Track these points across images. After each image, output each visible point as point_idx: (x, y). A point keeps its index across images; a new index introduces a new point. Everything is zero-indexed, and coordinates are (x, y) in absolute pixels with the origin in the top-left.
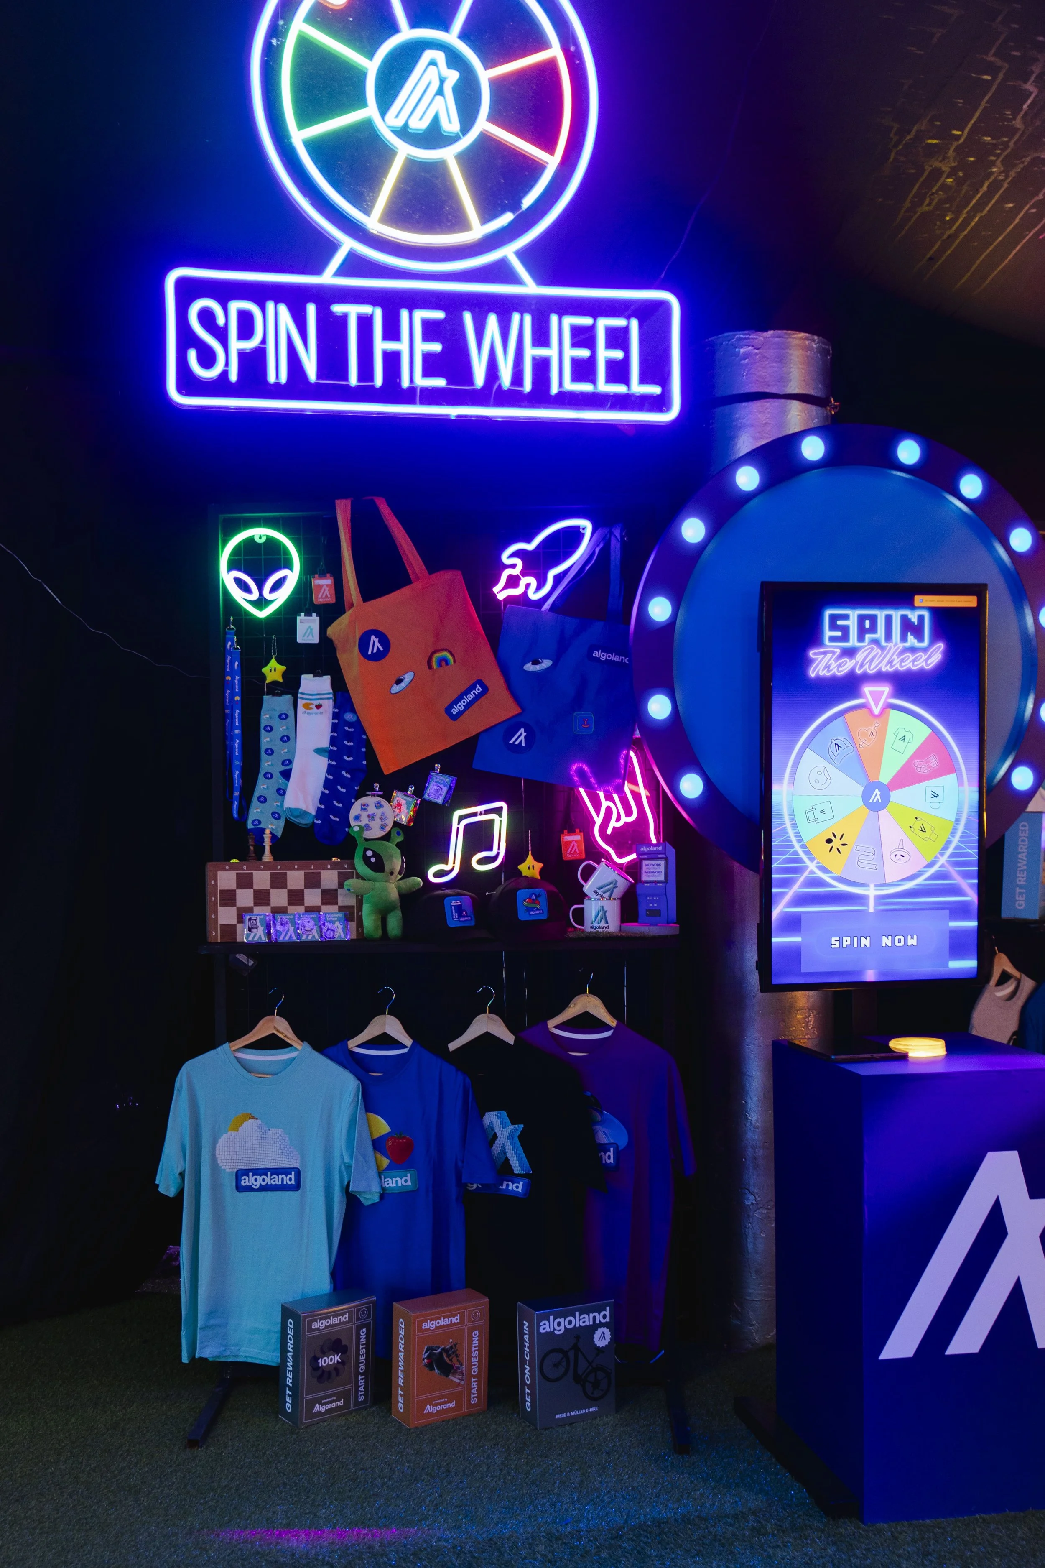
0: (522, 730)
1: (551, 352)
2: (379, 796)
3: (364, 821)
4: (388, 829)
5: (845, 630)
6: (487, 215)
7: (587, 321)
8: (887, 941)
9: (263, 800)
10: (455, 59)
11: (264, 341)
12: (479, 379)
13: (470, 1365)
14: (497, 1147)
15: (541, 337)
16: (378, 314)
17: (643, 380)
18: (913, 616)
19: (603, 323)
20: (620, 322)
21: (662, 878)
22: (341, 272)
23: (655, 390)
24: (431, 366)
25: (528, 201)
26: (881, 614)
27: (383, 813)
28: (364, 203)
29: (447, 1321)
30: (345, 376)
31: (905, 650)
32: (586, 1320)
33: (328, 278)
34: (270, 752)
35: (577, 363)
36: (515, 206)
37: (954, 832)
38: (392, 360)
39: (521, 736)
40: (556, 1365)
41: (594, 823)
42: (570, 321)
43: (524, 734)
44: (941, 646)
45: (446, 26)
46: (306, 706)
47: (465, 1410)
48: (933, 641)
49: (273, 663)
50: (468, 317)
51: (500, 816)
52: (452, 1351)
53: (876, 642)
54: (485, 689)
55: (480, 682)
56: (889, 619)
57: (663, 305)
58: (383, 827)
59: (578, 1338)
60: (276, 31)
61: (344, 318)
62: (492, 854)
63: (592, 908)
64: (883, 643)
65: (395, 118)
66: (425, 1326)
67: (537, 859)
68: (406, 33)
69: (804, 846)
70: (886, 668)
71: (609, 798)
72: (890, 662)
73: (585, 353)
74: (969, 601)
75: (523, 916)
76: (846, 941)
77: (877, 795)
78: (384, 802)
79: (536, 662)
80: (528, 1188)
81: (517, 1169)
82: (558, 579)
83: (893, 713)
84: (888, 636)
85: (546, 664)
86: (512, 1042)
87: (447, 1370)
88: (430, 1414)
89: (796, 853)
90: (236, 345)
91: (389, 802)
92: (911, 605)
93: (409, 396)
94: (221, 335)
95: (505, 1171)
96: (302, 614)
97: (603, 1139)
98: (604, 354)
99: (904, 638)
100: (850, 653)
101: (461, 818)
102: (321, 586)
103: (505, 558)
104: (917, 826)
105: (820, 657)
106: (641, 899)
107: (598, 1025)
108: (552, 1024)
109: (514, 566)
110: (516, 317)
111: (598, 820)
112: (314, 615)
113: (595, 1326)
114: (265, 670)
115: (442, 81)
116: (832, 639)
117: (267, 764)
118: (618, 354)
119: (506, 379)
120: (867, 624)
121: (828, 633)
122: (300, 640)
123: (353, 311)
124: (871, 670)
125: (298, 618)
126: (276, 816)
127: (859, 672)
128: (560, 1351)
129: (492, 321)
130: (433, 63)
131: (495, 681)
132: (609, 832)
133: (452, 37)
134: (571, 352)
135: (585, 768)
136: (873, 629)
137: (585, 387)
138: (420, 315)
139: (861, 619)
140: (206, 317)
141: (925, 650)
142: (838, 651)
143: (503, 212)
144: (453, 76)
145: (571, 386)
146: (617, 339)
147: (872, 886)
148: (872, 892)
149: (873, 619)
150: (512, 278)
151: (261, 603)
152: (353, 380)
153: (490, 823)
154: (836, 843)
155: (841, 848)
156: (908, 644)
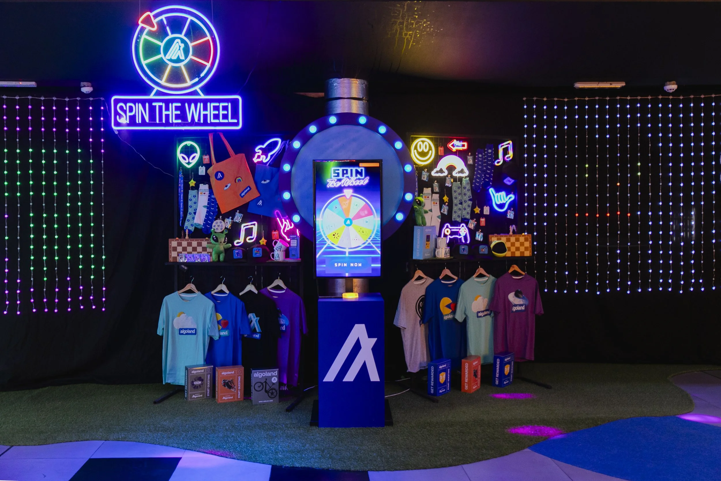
0: (261, 201)
1: (208, 112)
2: (221, 220)
3: (217, 227)
4: (223, 230)
5: (338, 174)
6: (192, 79)
7: (217, 104)
8: (352, 265)
9: (188, 221)
10: (183, 41)
11: (135, 113)
12: (189, 120)
13: (238, 387)
14: (252, 324)
15: (205, 109)
16: (164, 105)
17: (232, 118)
18: (359, 170)
19: (222, 104)
20: (226, 104)
21: (296, 245)
22: (155, 95)
23: (235, 121)
24: (177, 117)
25: (202, 75)
26: (349, 169)
27: (222, 225)
28: (160, 77)
29: (230, 373)
30: (156, 121)
31: (357, 179)
32: (269, 374)
33: (152, 96)
34: (191, 207)
35: (214, 115)
36: (199, 76)
37: (373, 233)
38: (167, 116)
39: (260, 203)
40: (259, 387)
41: (281, 228)
42: (213, 104)
43: (261, 202)
44: (368, 178)
45: (181, 33)
46: (201, 193)
47: (236, 400)
48: (366, 176)
49: (192, 181)
50: (186, 105)
51: (255, 226)
52: (232, 382)
53: (348, 177)
54: (250, 189)
55: (249, 187)
56: (351, 170)
57: (238, 100)
58: (221, 229)
59: (266, 379)
60: (138, 38)
61: (155, 106)
62: (252, 237)
63: (276, 253)
64: (350, 177)
65: (168, 56)
66: (223, 373)
67: (265, 239)
68: (171, 36)
69: (326, 236)
70: (351, 185)
71: (286, 221)
72: (352, 183)
73: (217, 112)
74: (377, 165)
75: (254, 256)
76: (339, 264)
77: (348, 222)
78: (222, 222)
79: (265, 181)
80: (261, 336)
81: (258, 331)
82: (272, 156)
83: (353, 198)
84: (352, 175)
85: (268, 181)
86: (257, 293)
87: (230, 387)
88: (224, 400)
89: (323, 239)
90: (129, 114)
91: (224, 221)
92: (358, 166)
93: (172, 125)
94: (125, 112)
95: (254, 331)
96: (200, 166)
97: (282, 323)
98: (222, 112)
99: (356, 176)
100: (340, 180)
101: (244, 226)
102: (205, 159)
103: (257, 150)
104: (361, 231)
105: (330, 181)
106: (290, 252)
107: (281, 288)
108: (268, 288)
109: (259, 152)
110: (199, 104)
111: (282, 227)
112: (204, 167)
113: (272, 376)
114: (190, 183)
115: (180, 47)
116: (334, 176)
117: (190, 210)
118: (225, 112)
119: (196, 120)
120: (345, 172)
122: (200, 174)
123: (157, 104)
124: (346, 185)
125: (199, 168)
126: (192, 225)
127: (342, 186)
128: (260, 382)
129: (193, 105)
130: (178, 42)
131: (253, 186)
132: (285, 231)
133: (182, 36)
134: (213, 112)
135: (279, 212)
136: (347, 173)
137: (217, 121)
138: (175, 104)
139: (343, 170)
140: (121, 108)
141: (363, 179)
142: (336, 180)
143: (196, 77)
144: (182, 45)
145: (213, 121)
146: (225, 108)
147: (347, 248)
148: (347, 251)
149: (347, 170)
150: (198, 94)
152: (158, 122)
153: (252, 228)
154: (336, 236)
155: (338, 237)
156: (357, 178)
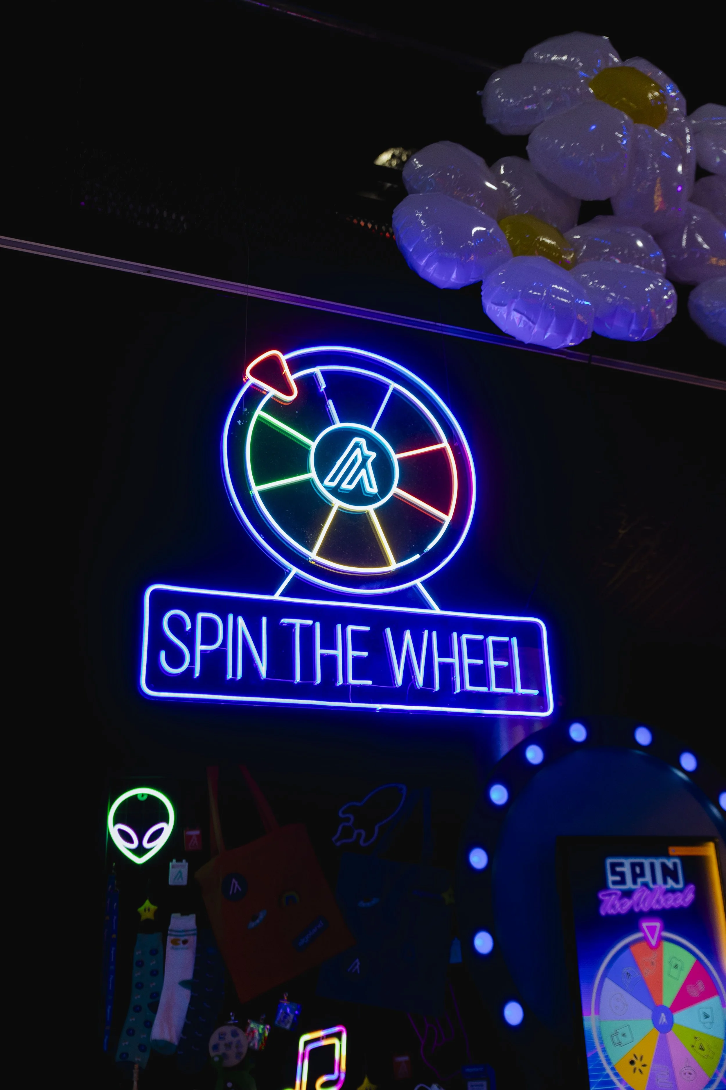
0: (357, 960)
1: (454, 661)
2: (234, 1024)
3: (222, 1049)
4: (243, 1057)
5: (622, 874)
6: (401, 554)
7: (479, 637)
9: (131, 1032)
10: (373, 444)
11: (225, 645)
12: (399, 680)
15: (445, 648)
16: (318, 627)
17: (524, 684)
18: (670, 864)
19: (491, 640)
20: (504, 639)
23: (535, 692)
24: (360, 669)
25: (432, 546)
26: (646, 862)
27: (239, 1042)
28: (307, 542)
30: (291, 676)
31: (667, 891)
33: (279, 596)
34: (140, 986)
35: (473, 669)
36: (421, 549)
38: (329, 663)
39: (356, 965)
41: (419, 1045)
42: (466, 637)
44: (690, 888)
45: (368, 421)
46: (175, 942)
48: (686, 883)
49: (147, 904)
50: (388, 632)
51: (340, 1039)
53: (646, 885)
54: (327, 923)
55: (323, 918)
56: (652, 866)
57: (536, 629)
58: (238, 1054)
60: (241, 415)
61: (290, 629)
62: (333, 1077)
64: (651, 886)
65: (331, 481)
67: (371, 1081)
68: (338, 425)
69: (613, 1069)
70: (656, 907)
72: (658, 901)
73: (479, 662)
77: (663, 1018)
78: (240, 1031)
79: (367, 900)
82: (383, 830)
83: (666, 945)
84: (654, 881)
85: (375, 901)
89: (608, 1076)
90: (200, 648)
91: (245, 1031)
92: (667, 854)
93: (344, 693)
94: (189, 639)
96: (174, 861)
98: (494, 663)
99: (665, 882)
100: (628, 894)
101: (307, 1043)
102: (191, 837)
103: (341, 813)
104: (697, 1045)
105: (607, 898)
109: (347, 820)
110: (425, 633)
111: (423, 1042)
112: (184, 861)
114: (141, 909)
115: (365, 459)
116: (615, 883)
117: (137, 997)
118: (504, 664)
119: (420, 680)
120: (638, 870)
121: (611, 878)
122: (171, 882)
123: (296, 623)
124: (645, 907)
125: (171, 864)
126: (142, 1048)
127: (636, 910)
129: (407, 636)
130: (359, 445)
131: (335, 916)
132: (431, 1053)
133: (372, 430)
134: (468, 661)
136: (642, 874)
137: (481, 689)
138: (351, 628)
139: (633, 866)
140: (176, 623)
141: (681, 891)
142: (619, 893)
143: (413, 552)
144: (372, 455)
145: (470, 688)
146: (503, 649)
149: (641, 865)
150: (421, 602)
151: (140, 851)
152: (298, 679)
153: (333, 1046)
154: (638, 1064)
155: (643, 1069)
156: (668, 886)
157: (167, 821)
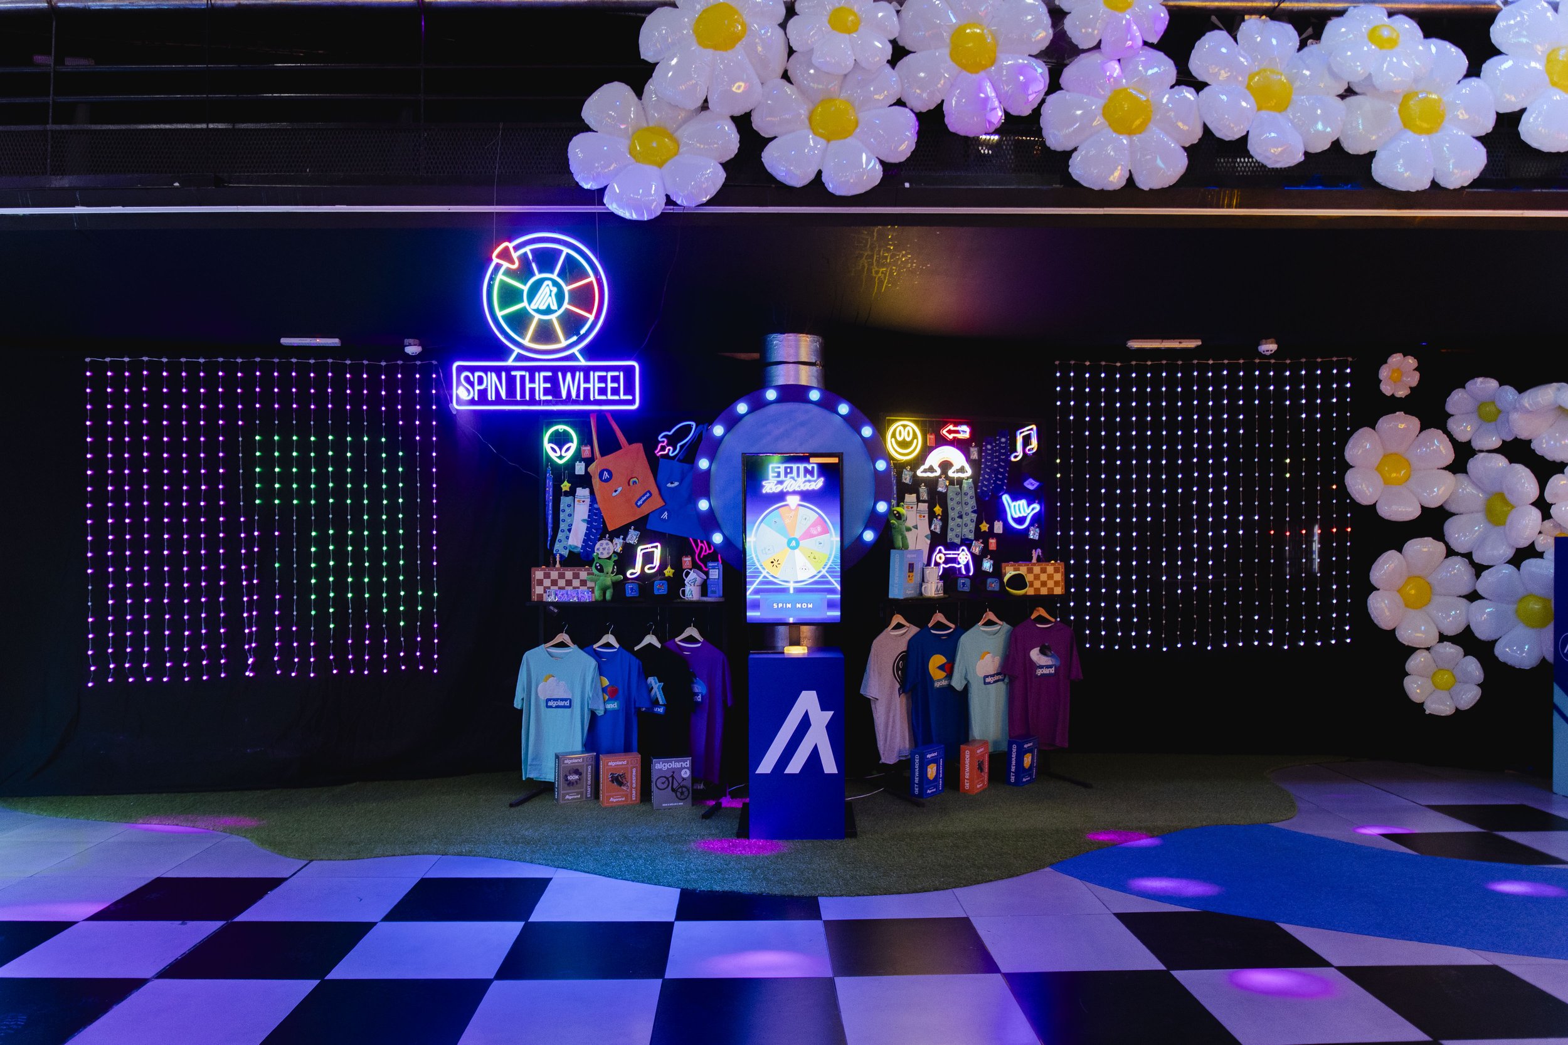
0: (666, 512)
1: (590, 385)
2: (608, 540)
3: (601, 550)
4: (610, 554)
5: (779, 473)
6: (567, 337)
7: (603, 374)
8: (798, 606)
9: (560, 541)
10: (555, 283)
11: (487, 386)
12: (564, 396)
13: (632, 783)
14: (653, 692)
15: (587, 380)
16: (527, 375)
17: (625, 394)
18: (809, 467)
19: (610, 374)
20: (616, 373)
21: (717, 577)
22: (516, 359)
23: (630, 397)
24: (546, 392)
25: (582, 332)
26: (795, 466)
27: (609, 547)
28: (522, 335)
29: (620, 763)
30: (516, 397)
31: (805, 482)
32: (678, 765)
33: (510, 362)
34: (564, 521)
35: (599, 389)
36: (578, 334)
37: (829, 559)
38: (532, 390)
39: (665, 515)
40: (663, 783)
41: (694, 553)
42: (598, 374)
43: (667, 514)
44: (822, 479)
45: (552, 272)
46: (579, 501)
47: (629, 802)
48: (819, 477)
49: (566, 483)
50: (560, 374)
51: (657, 549)
52: (623, 776)
53: (793, 478)
54: (651, 495)
55: (649, 492)
56: (798, 468)
57: (633, 367)
58: (608, 553)
59: (673, 772)
60: (491, 279)
61: (515, 376)
62: (653, 566)
63: (687, 588)
65: (534, 305)
66: (610, 764)
67: (672, 568)
68: (538, 276)
69: (761, 565)
70: (797, 489)
71: (702, 542)
72: (799, 487)
73: (603, 385)
74: (835, 460)
75: (656, 592)
76: (780, 605)
77: (794, 543)
78: (610, 543)
79: (672, 483)
80: (666, 710)
81: (661, 703)
82: (681, 447)
83: (801, 508)
84: (798, 475)
85: (676, 484)
86: (660, 647)
87: (621, 784)
88: (612, 802)
89: (757, 568)
90: (477, 387)
91: (612, 543)
92: (808, 462)
93: (539, 403)
94: (472, 384)
95: (656, 703)
96: (578, 462)
97: (696, 690)
98: (610, 385)
99: (805, 476)
100: (781, 483)
101: (642, 550)
102: (585, 450)
103: (660, 438)
104: (812, 557)
106: (709, 586)
107: (695, 641)
108: (677, 639)
109: (663, 442)
110: (577, 374)
111: (697, 552)
112: (583, 462)
113: (682, 768)
114: (562, 486)
115: (551, 291)
117: (563, 526)
118: (616, 385)
119: (574, 396)
120: (789, 470)
122: (576, 473)
123: (518, 374)
124: (791, 490)
125: (576, 464)
126: (565, 548)
127: (785, 490)
128: (665, 777)
129: (569, 375)
130: (548, 285)
131: (655, 491)
132: (701, 557)
133: (555, 276)
134: (598, 385)
136: (791, 472)
137: (603, 398)
138: (543, 374)
139: (786, 468)
140: (467, 378)
142: (776, 482)
143: (573, 335)
144: (555, 290)
145: (598, 397)
146: (615, 379)
147: (792, 582)
148: (792, 586)
149: (791, 468)
150: (577, 359)
151: (561, 457)
152: (518, 398)
153: (653, 552)
154: (775, 563)
155: (778, 566)
156: (807, 479)
157: (572, 442)
